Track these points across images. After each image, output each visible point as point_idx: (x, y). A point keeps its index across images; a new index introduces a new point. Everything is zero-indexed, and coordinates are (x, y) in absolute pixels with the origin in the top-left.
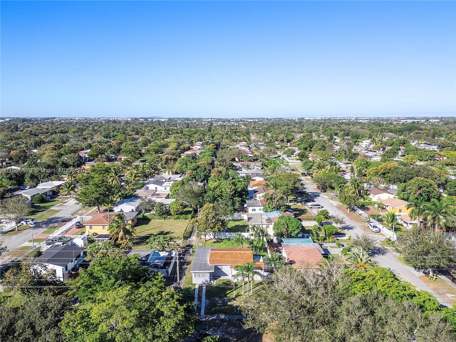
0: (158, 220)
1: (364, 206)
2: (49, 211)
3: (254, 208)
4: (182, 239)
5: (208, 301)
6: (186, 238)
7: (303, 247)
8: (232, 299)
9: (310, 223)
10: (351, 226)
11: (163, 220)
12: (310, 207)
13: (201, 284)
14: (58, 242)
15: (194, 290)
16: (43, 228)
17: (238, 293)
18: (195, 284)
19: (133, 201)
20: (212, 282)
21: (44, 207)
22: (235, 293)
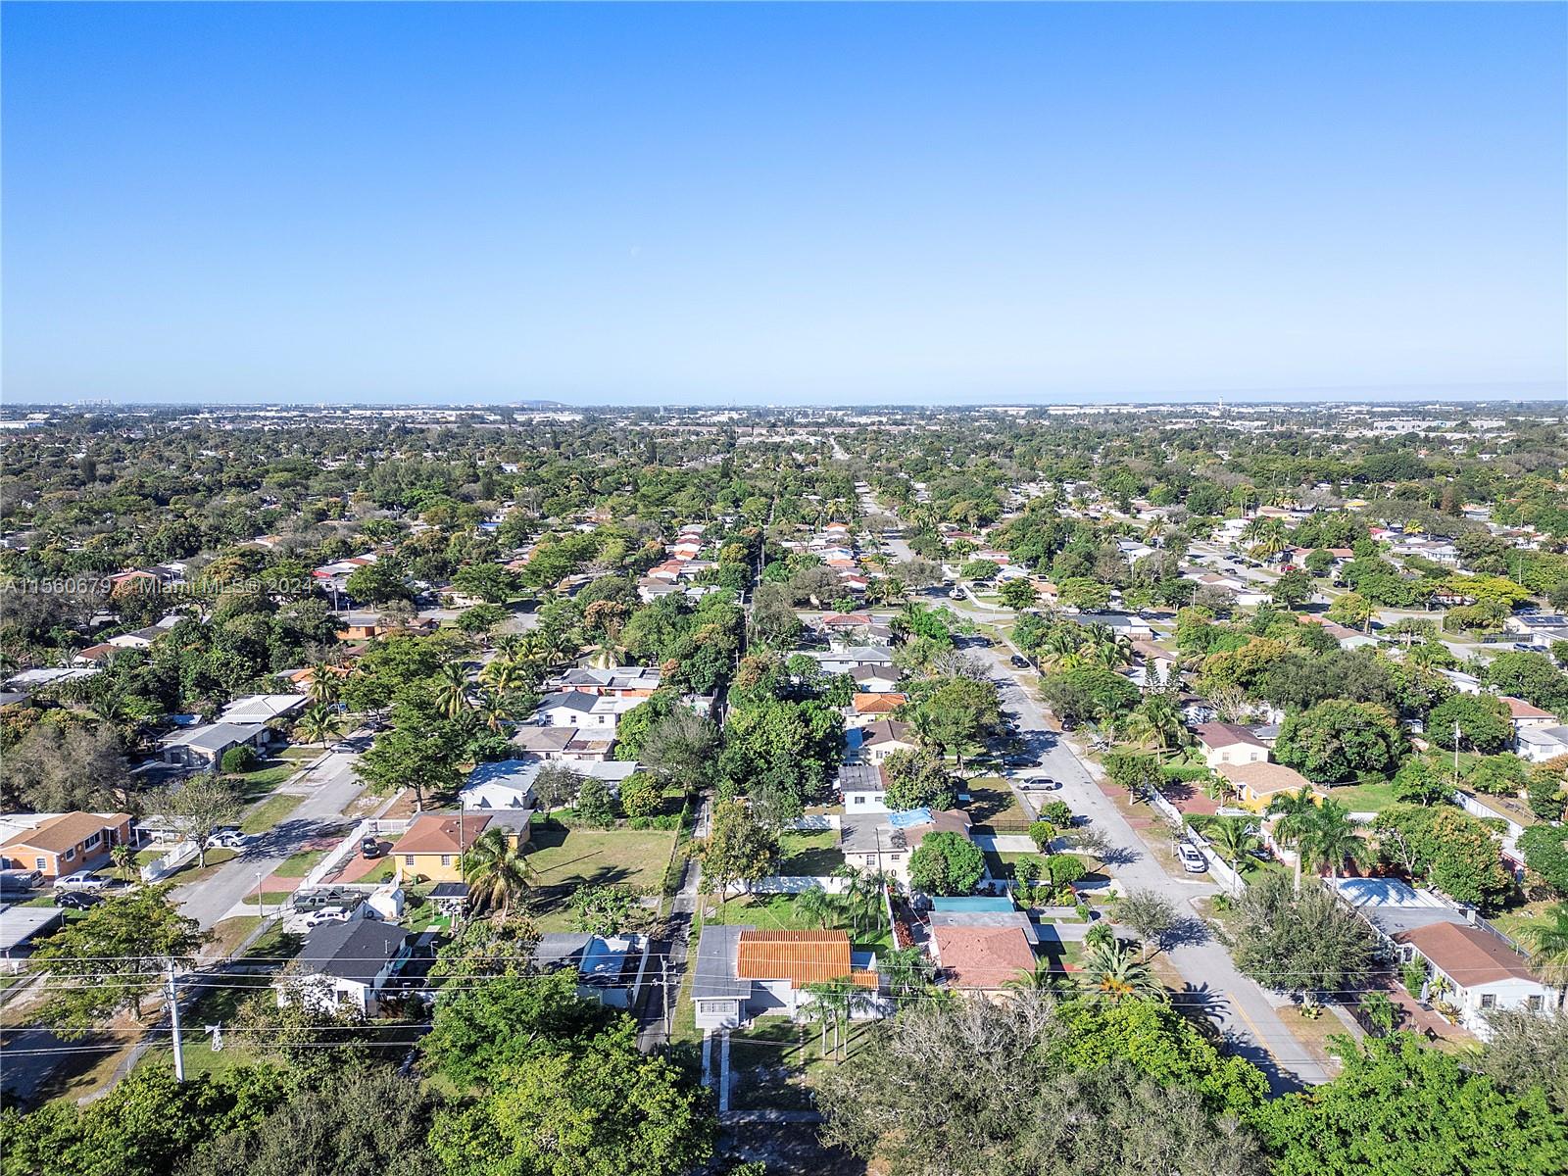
0: (589, 832)
1: (1180, 781)
2: (274, 800)
3: (860, 794)
4: (662, 895)
5: (736, 1075)
6: (671, 891)
7: (985, 925)
8: (796, 1071)
9: (1017, 841)
10: (1128, 851)
11: (602, 831)
12: (1022, 786)
13: (717, 1030)
14: (329, 904)
15: (701, 1045)
16: (272, 857)
17: (811, 1054)
18: (703, 1030)
19: (517, 772)
20: (746, 1023)
21: (257, 784)
22: (803, 1054)
